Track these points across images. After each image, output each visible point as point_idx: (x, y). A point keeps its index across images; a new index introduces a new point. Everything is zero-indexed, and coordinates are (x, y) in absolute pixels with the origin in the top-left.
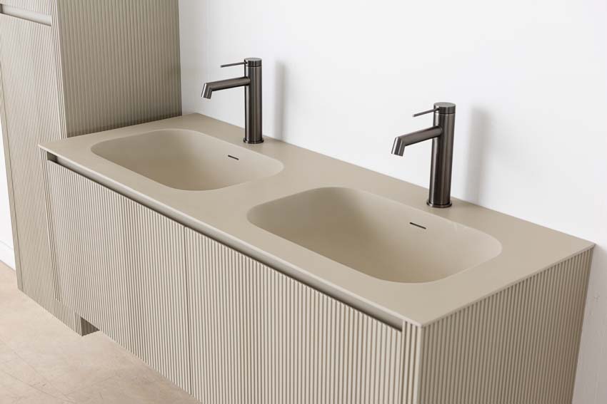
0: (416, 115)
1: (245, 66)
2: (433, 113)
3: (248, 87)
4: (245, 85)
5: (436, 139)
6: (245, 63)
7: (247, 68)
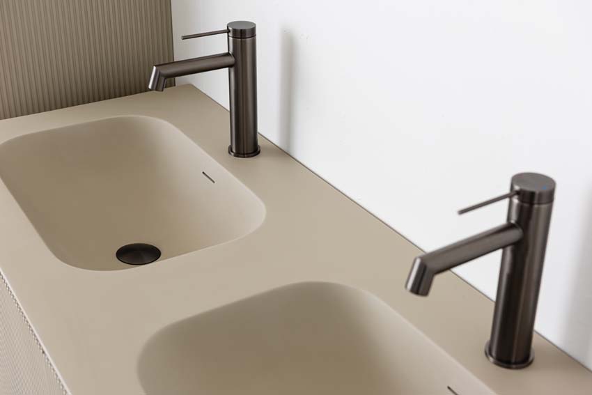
0: (463, 212)
1: (228, 36)
2: (506, 201)
3: (232, 70)
4: (230, 66)
5: (509, 250)
6: (228, 31)
7: (231, 39)
